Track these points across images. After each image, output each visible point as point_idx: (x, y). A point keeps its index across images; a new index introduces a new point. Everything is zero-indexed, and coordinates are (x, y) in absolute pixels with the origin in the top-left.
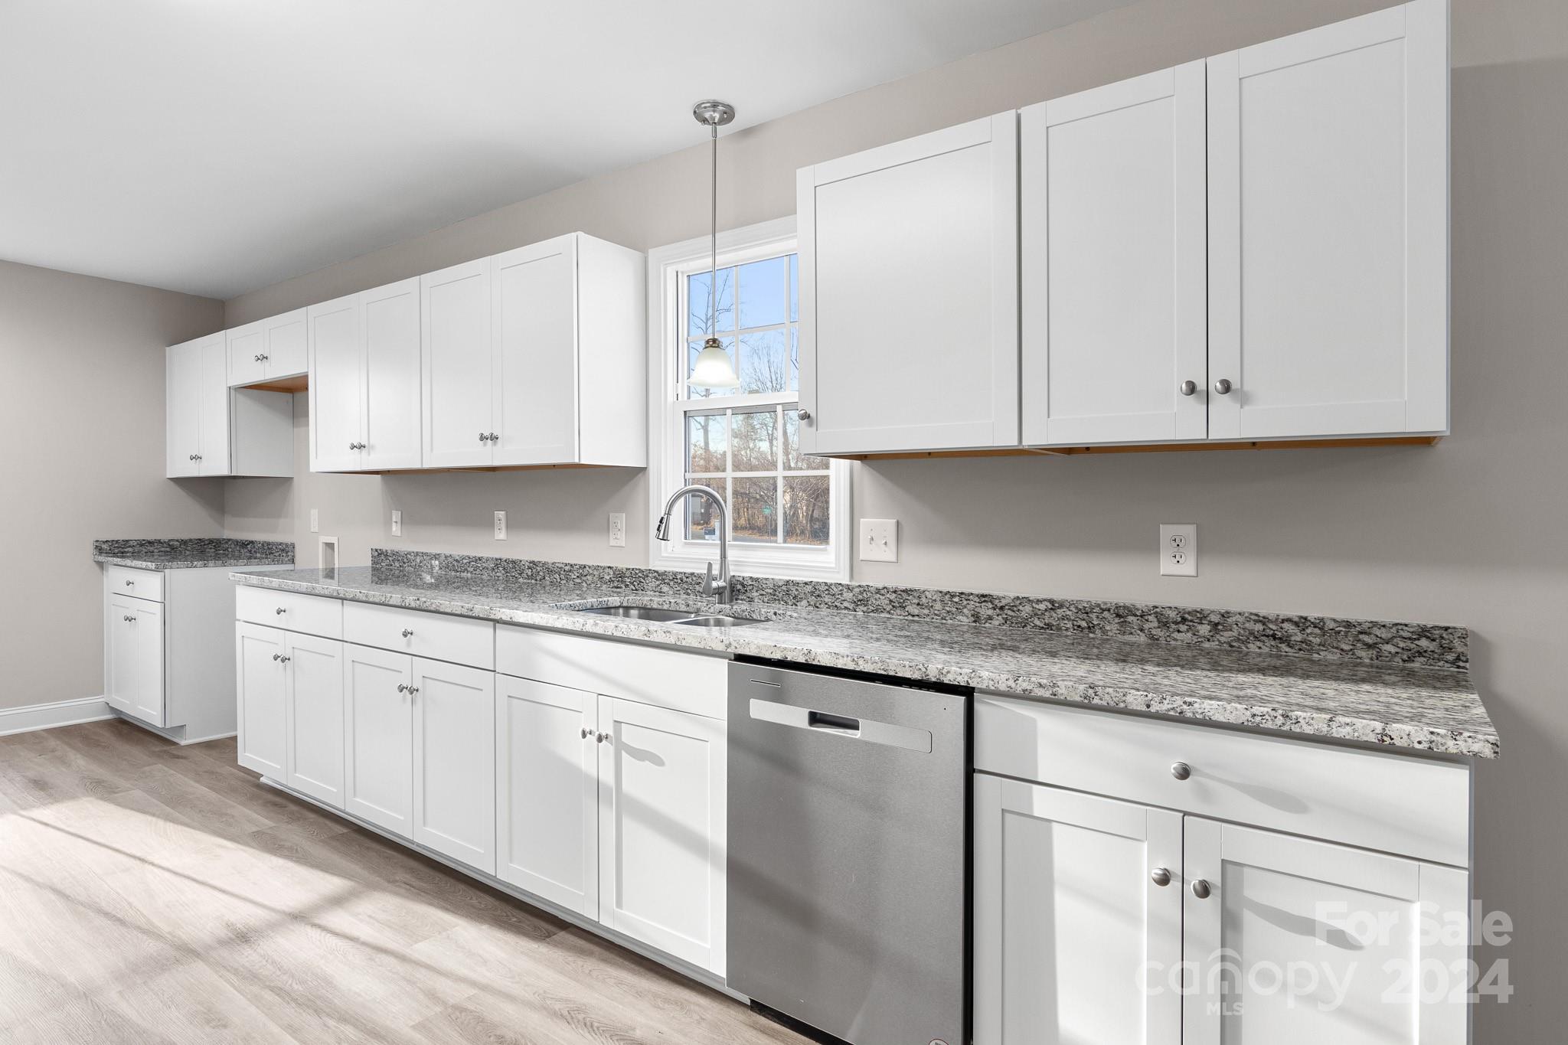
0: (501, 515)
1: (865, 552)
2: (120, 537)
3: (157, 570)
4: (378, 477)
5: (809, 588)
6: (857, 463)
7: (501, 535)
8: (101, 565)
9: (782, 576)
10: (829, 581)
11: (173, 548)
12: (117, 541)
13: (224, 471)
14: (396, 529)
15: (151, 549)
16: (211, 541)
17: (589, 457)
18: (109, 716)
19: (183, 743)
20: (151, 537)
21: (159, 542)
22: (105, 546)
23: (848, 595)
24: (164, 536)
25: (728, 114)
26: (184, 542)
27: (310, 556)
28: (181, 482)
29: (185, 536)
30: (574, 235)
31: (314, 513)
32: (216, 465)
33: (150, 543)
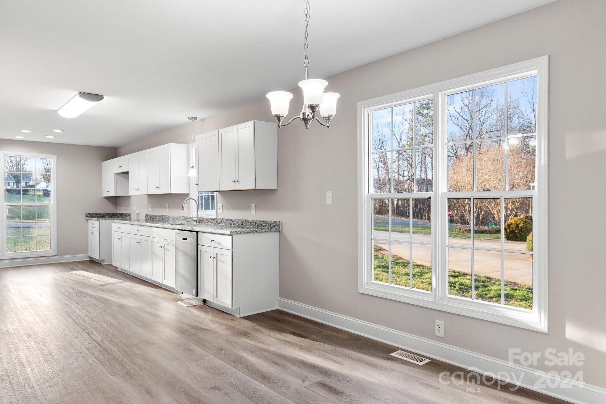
0: (167, 205)
1: (219, 212)
2: (92, 213)
3: (98, 220)
4: (146, 196)
5: (210, 219)
6: (218, 192)
7: (167, 210)
8: (87, 220)
9: (206, 217)
10: (213, 218)
11: (104, 216)
12: (91, 214)
13: (113, 195)
14: (150, 209)
15: (99, 216)
16: (114, 213)
17: (173, 192)
18: (89, 259)
19: (104, 264)
20: (99, 213)
21: (101, 214)
22: (88, 215)
23: (215, 220)
24: (102, 213)
25: (196, 118)
26: (107, 214)
27: (134, 216)
28: (106, 198)
29: (107, 213)
30: (169, 144)
31: (135, 205)
32: (112, 194)
33: (99, 214)
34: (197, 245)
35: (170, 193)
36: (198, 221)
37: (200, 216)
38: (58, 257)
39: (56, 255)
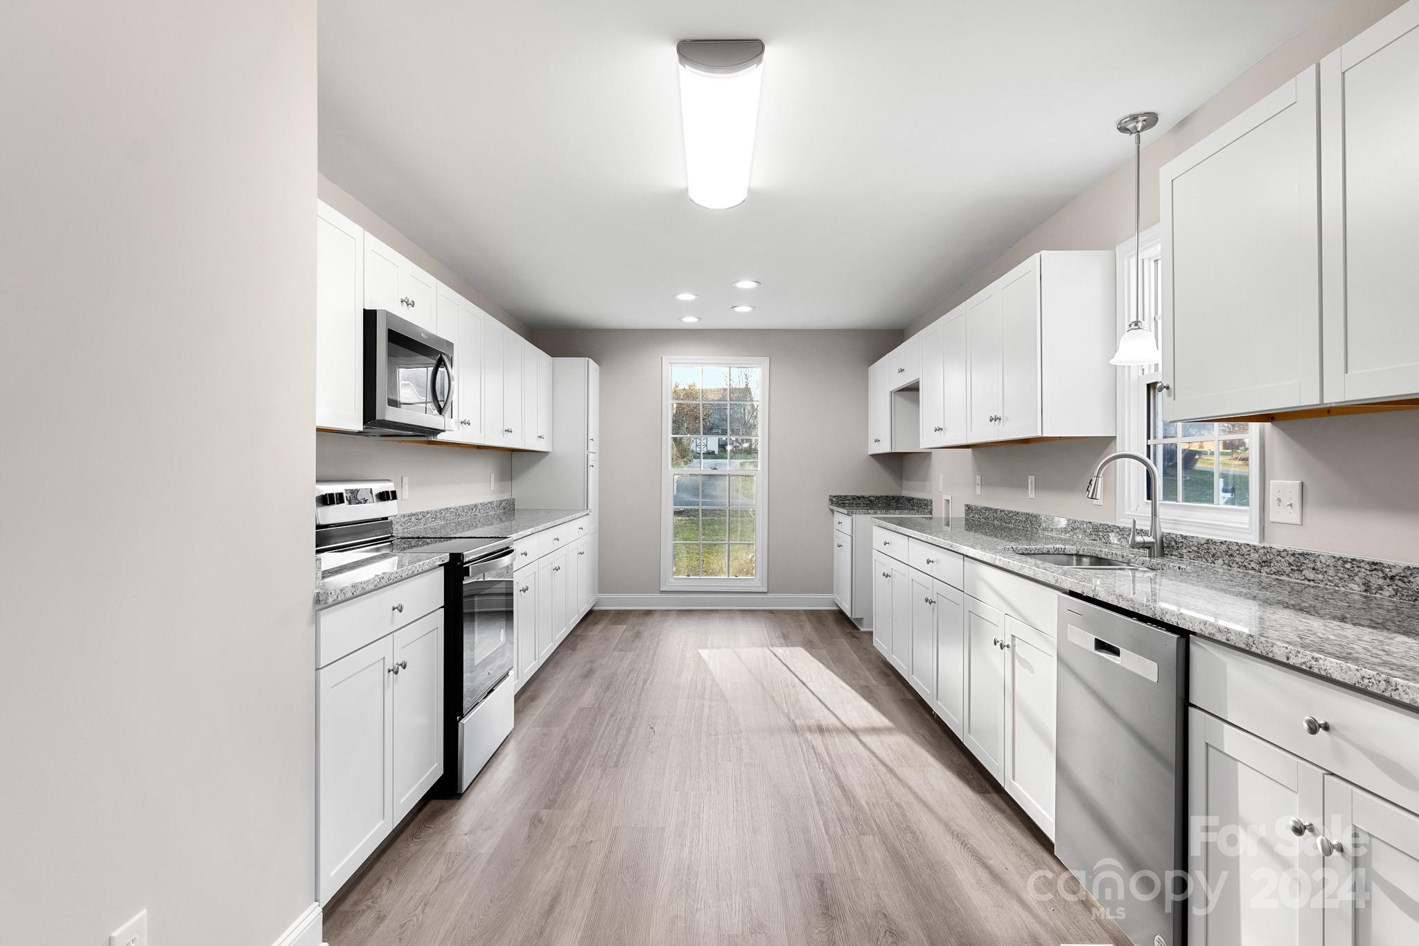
0: (1031, 479)
1: (1274, 514)
2: (843, 494)
3: (848, 514)
4: (970, 450)
5: (1224, 547)
6: (1268, 425)
7: (1031, 494)
8: (832, 511)
9: (1203, 535)
10: (1240, 541)
11: (871, 502)
12: (841, 496)
13: (888, 450)
14: (978, 488)
15: (859, 502)
16: (894, 498)
17: (1051, 430)
18: (836, 608)
19: (862, 629)
20: (859, 494)
22: (834, 499)
23: (1255, 556)
24: (866, 494)
25: (1151, 119)
26: (877, 498)
27: (939, 510)
28: (877, 457)
29: (879, 495)
30: (1037, 255)
31: (941, 477)
32: (885, 448)
33: (859, 498)
34: (1185, 704)
35: (1039, 434)
36: (1156, 549)
37: (1165, 528)
38: (769, 596)
39: (766, 591)
